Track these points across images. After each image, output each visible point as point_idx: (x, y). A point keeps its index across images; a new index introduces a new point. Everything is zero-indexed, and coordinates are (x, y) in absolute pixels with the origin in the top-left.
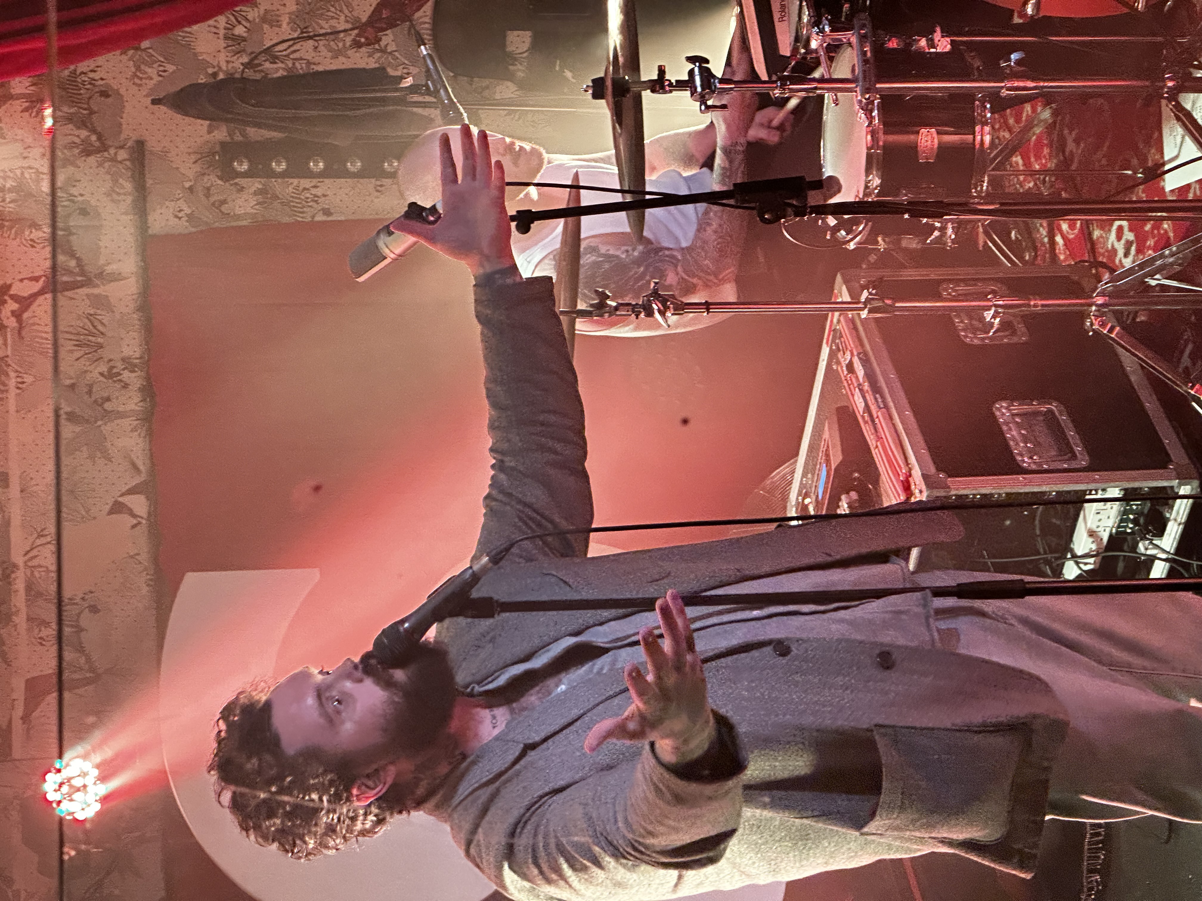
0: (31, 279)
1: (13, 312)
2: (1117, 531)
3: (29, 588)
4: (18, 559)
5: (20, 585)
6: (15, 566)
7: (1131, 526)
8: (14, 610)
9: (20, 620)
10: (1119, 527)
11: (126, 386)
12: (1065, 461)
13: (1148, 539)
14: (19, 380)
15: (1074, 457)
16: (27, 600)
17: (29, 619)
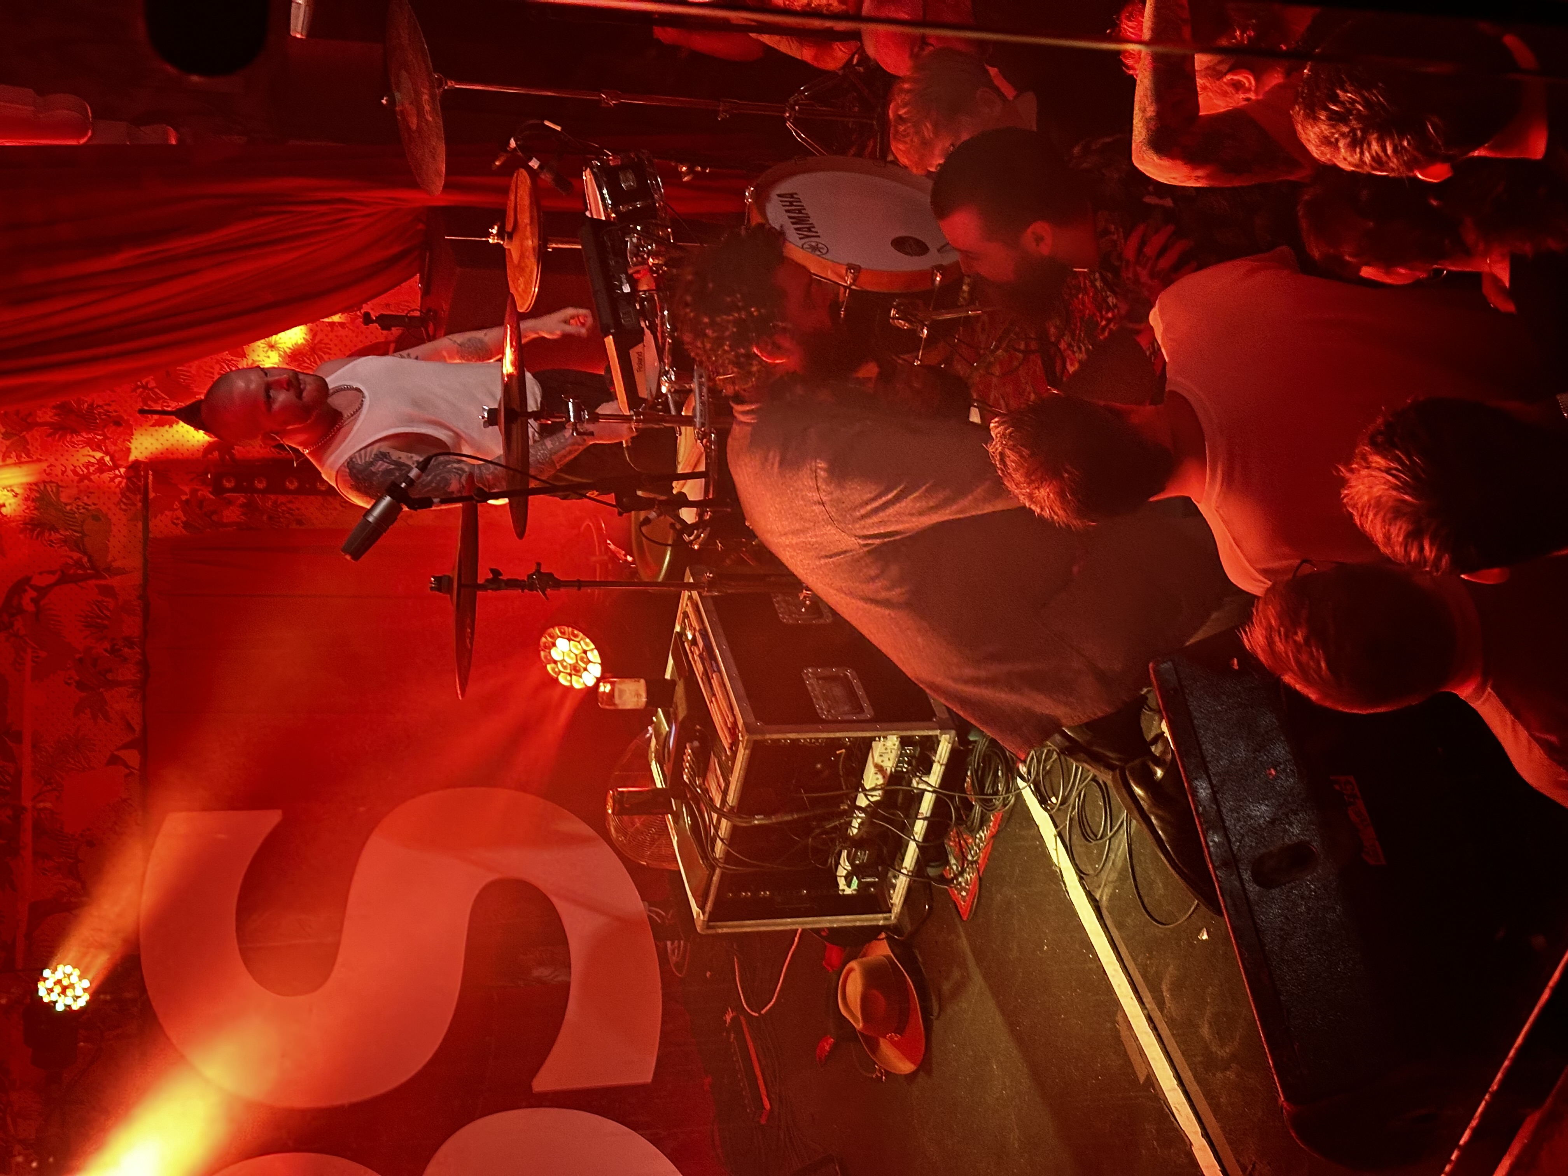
0: (49, 572)
1: (33, 600)
2: (895, 770)
3: (35, 828)
4: (26, 801)
5: (27, 825)
6: (25, 809)
7: (906, 766)
8: (21, 844)
9: (27, 853)
10: (897, 766)
11: (126, 660)
12: (855, 714)
13: (918, 776)
15: (862, 710)
16: (33, 837)
17: (34, 853)
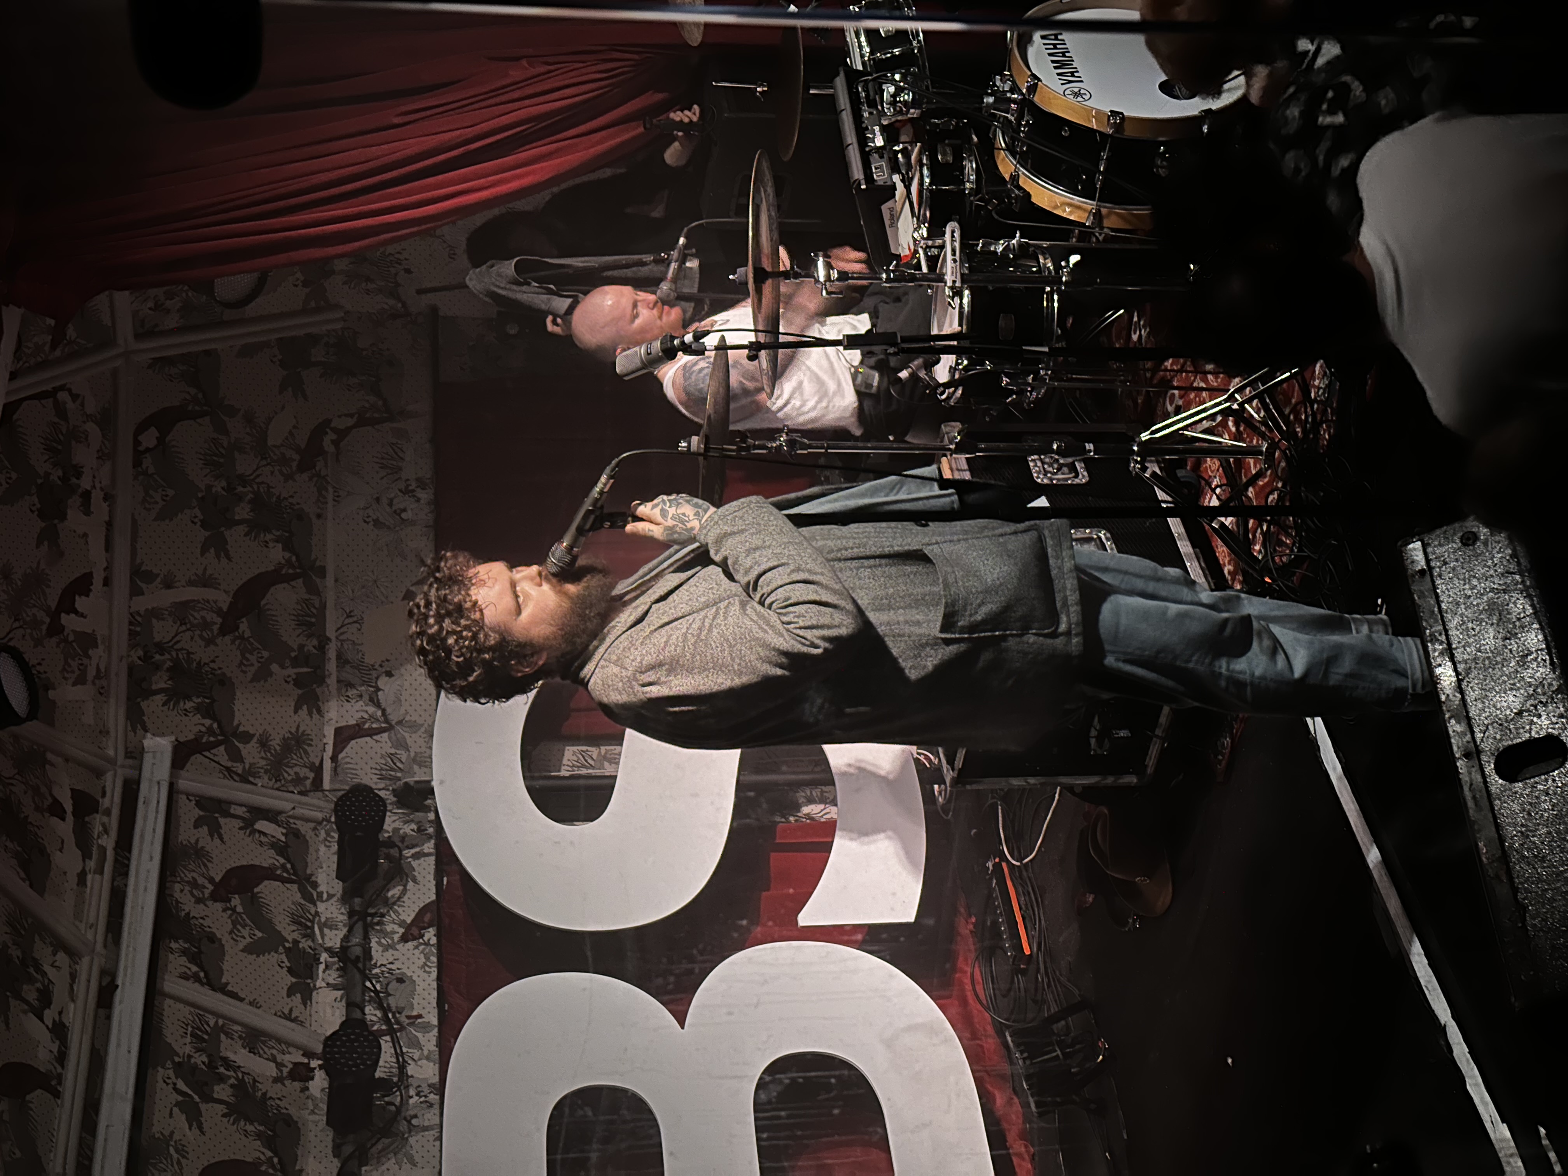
0: (346, 415)
1: (333, 441)
3: (339, 657)
4: (331, 633)
5: (332, 654)
6: (329, 639)
8: (327, 673)
9: (332, 681)
11: (418, 500)
14: (336, 494)
16: (337, 667)
17: (338, 681)
